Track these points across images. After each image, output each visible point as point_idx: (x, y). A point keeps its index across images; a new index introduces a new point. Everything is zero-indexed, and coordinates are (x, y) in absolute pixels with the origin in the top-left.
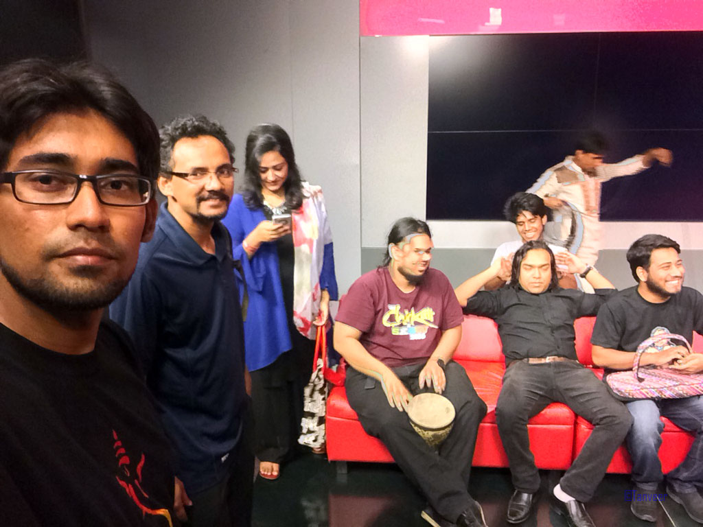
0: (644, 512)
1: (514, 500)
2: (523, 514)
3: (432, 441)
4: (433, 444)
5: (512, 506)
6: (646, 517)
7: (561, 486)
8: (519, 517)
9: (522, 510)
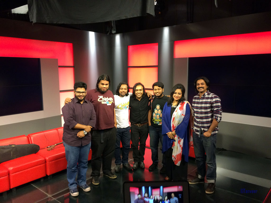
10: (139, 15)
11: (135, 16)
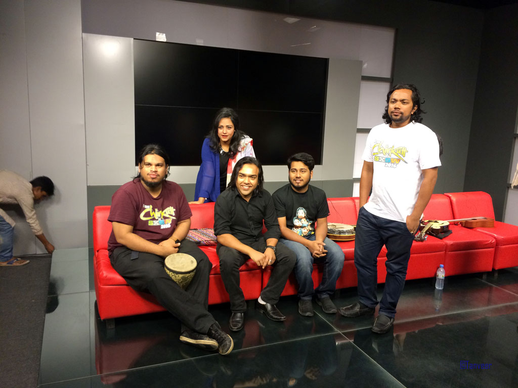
0: (306, 312)
1: (233, 319)
2: (240, 325)
3: (181, 282)
4: (181, 284)
5: (233, 322)
6: (308, 314)
7: (261, 298)
8: (239, 326)
9: (239, 323)
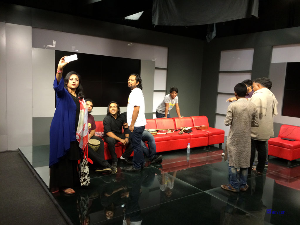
10: (244, 17)
11: (241, 18)
